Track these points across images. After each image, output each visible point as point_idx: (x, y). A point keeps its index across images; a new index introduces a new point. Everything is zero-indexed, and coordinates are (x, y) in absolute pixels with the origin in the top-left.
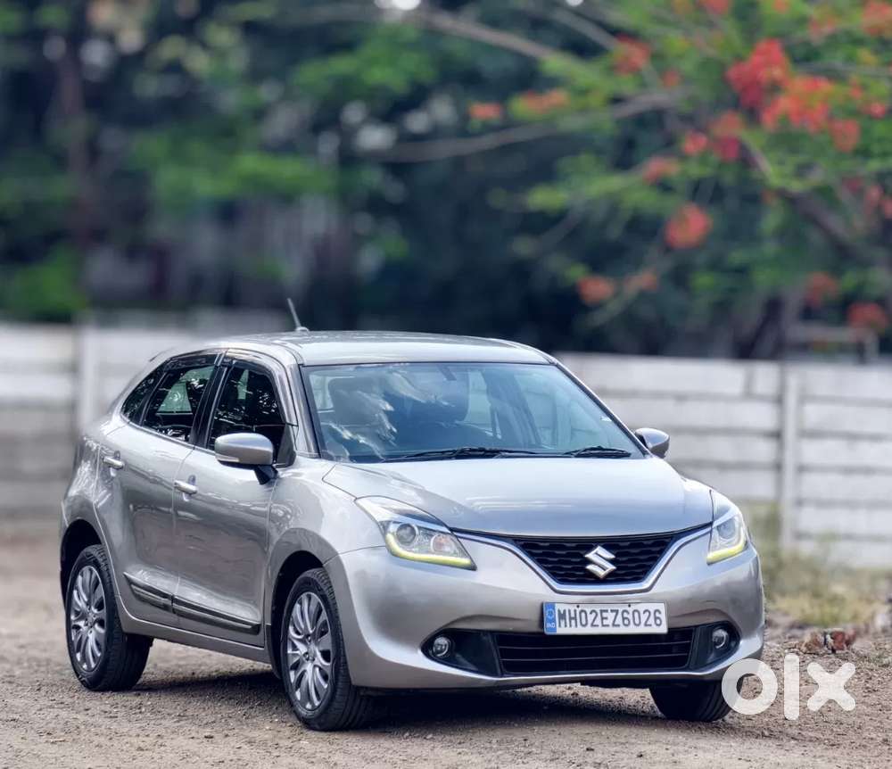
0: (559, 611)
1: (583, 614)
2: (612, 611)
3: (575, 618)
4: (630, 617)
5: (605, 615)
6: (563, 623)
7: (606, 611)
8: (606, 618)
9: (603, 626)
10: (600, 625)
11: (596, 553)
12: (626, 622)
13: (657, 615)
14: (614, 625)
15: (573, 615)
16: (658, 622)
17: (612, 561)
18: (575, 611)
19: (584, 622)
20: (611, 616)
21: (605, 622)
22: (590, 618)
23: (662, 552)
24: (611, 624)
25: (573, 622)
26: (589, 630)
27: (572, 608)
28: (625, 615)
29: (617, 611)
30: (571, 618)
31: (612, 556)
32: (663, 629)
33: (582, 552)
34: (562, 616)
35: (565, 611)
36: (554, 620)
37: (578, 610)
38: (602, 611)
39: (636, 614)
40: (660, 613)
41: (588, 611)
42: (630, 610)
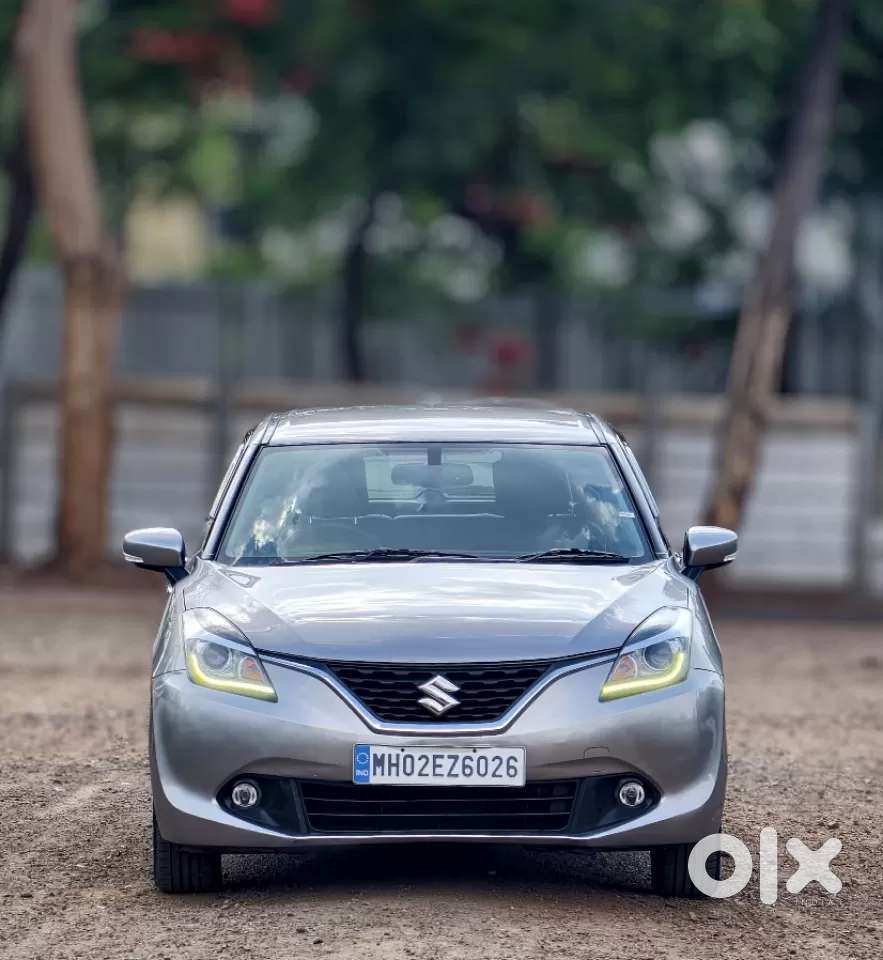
0: (375, 756)
1: (409, 760)
2: (450, 757)
3: (397, 765)
4: (474, 764)
5: (438, 761)
6: (379, 770)
7: (442, 757)
8: (440, 766)
9: (435, 775)
10: (431, 773)
11: (434, 684)
12: (468, 771)
13: (512, 763)
14: (449, 775)
15: (394, 761)
16: (512, 772)
17: (454, 695)
18: (398, 756)
19: (408, 770)
20: (447, 763)
21: (438, 771)
22: (419, 765)
23: (529, 685)
24: (446, 773)
25: (394, 769)
26: (415, 780)
27: (394, 752)
28: (468, 762)
29: (456, 758)
30: (391, 765)
31: (455, 688)
32: (519, 781)
33: (416, 683)
34: (379, 762)
35: (383, 755)
36: (367, 767)
37: (402, 755)
38: (435, 757)
39: (482, 761)
40: (516, 760)
41: (416, 756)
42: (475, 756)
